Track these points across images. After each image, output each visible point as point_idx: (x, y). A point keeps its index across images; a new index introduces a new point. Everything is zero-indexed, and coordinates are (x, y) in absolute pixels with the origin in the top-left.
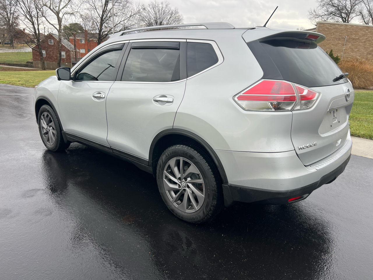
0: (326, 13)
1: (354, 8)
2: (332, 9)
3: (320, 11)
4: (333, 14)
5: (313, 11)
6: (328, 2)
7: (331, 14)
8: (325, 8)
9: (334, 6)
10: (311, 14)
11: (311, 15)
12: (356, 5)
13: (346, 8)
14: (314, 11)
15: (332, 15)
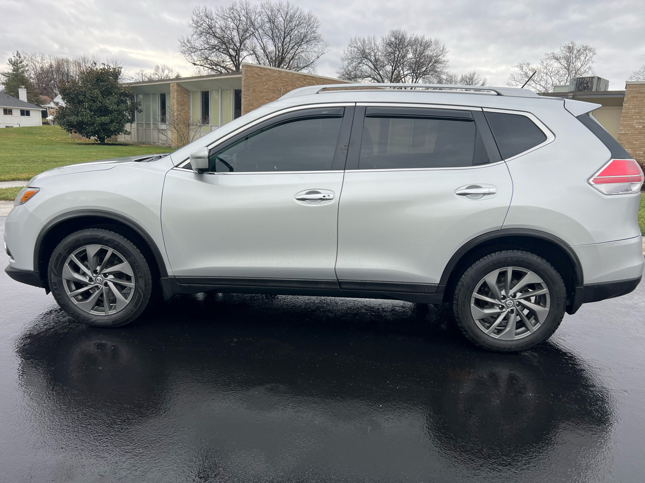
0: (207, 46)
1: (245, 42)
2: (214, 41)
3: (196, 41)
4: (217, 50)
5: (186, 41)
6: (207, 29)
7: (215, 48)
8: (203, 38)
9: (215, 36)
10: (183, 44)
11: (184, 46)
12: (246, 39)
13: (233, 42)
14: (188, 41)
15: (215, 50)
